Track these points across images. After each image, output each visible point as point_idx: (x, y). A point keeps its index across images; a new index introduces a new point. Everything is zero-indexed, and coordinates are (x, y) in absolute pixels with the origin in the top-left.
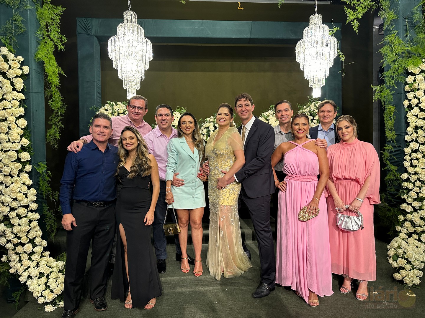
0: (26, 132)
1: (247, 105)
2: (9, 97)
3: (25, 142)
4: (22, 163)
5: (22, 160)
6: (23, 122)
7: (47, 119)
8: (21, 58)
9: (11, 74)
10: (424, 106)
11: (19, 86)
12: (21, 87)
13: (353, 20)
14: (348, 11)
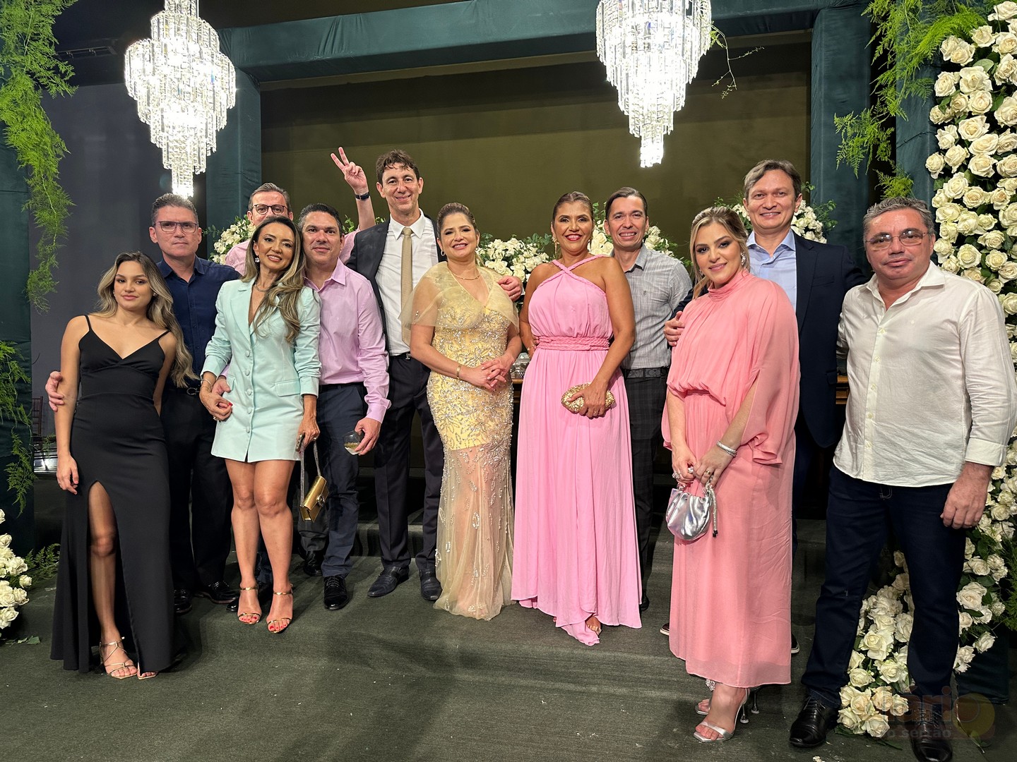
1: (408, 178)
10: (980, 166)
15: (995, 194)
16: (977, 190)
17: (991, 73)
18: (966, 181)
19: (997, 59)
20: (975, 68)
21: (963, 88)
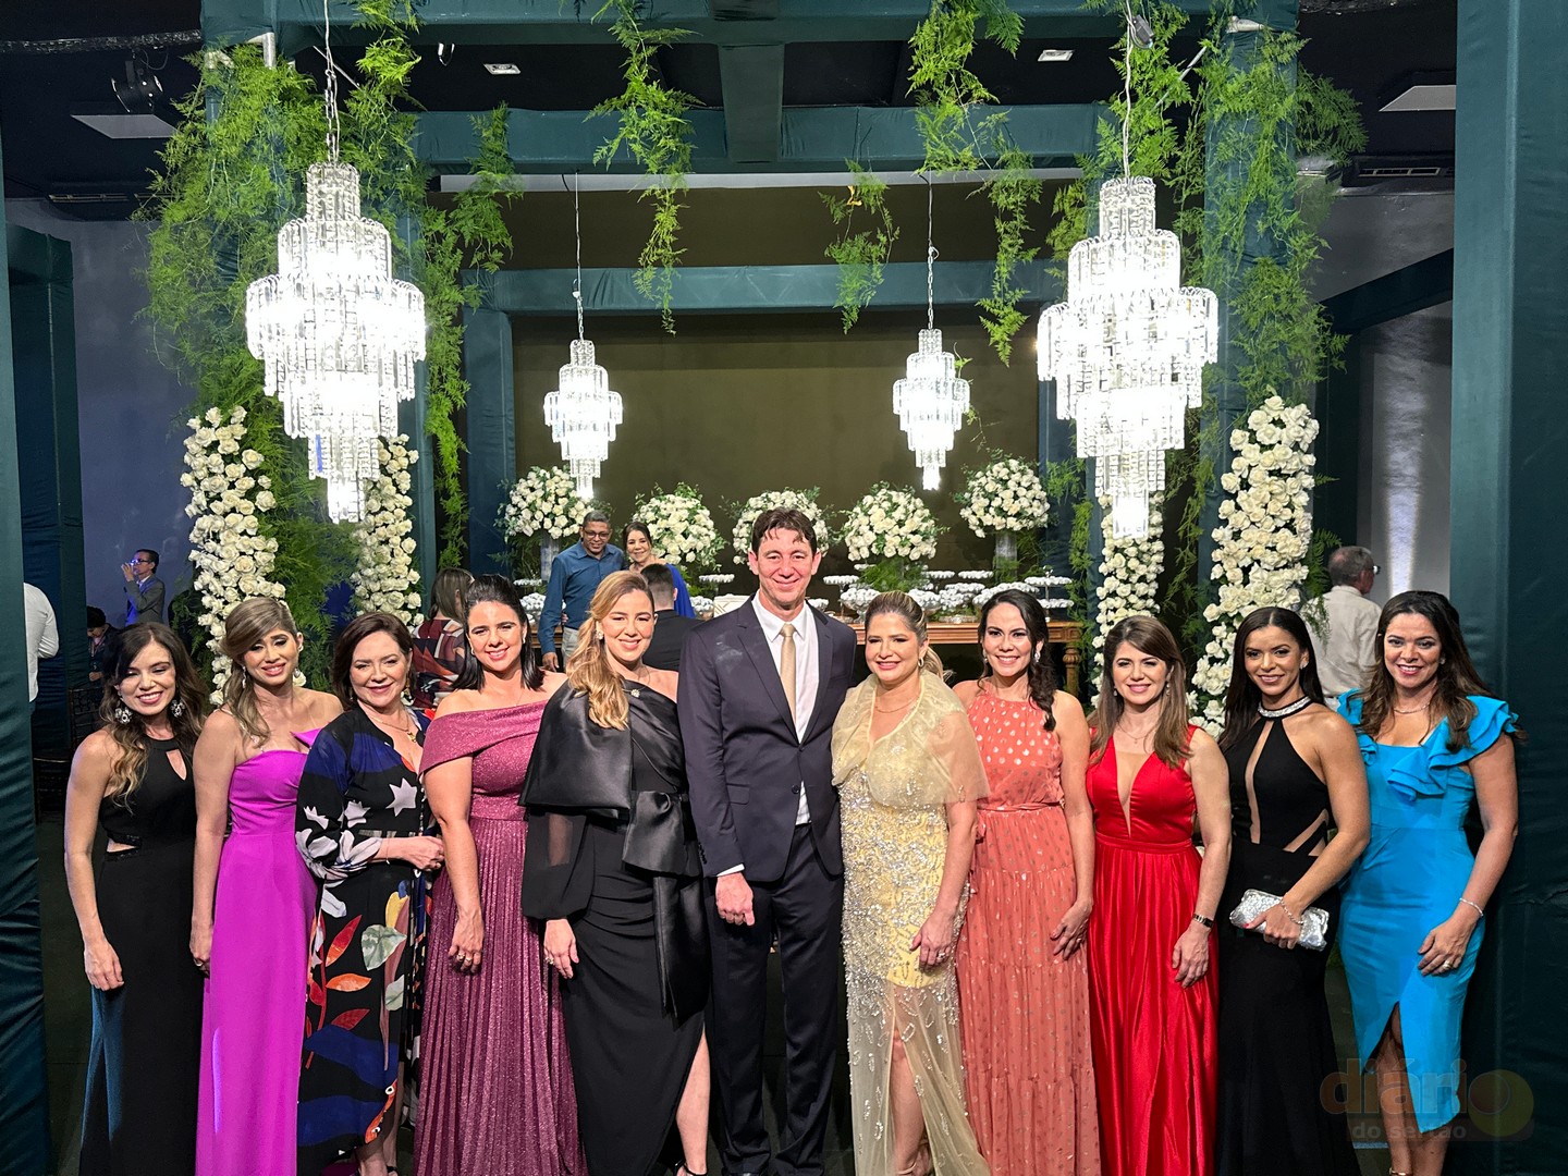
0: (416, 561)
1: (797, 554)
2: (390, 504)
3: (415, 576)
4: (410, 611)
5: (410, 606)
6: (410, 544)
7: (439, 531)
8: (405, 438)
9: (393, 467)
11: (406, 485)
12: (408, 487)
13: (997, 343)
14: (989, 325)
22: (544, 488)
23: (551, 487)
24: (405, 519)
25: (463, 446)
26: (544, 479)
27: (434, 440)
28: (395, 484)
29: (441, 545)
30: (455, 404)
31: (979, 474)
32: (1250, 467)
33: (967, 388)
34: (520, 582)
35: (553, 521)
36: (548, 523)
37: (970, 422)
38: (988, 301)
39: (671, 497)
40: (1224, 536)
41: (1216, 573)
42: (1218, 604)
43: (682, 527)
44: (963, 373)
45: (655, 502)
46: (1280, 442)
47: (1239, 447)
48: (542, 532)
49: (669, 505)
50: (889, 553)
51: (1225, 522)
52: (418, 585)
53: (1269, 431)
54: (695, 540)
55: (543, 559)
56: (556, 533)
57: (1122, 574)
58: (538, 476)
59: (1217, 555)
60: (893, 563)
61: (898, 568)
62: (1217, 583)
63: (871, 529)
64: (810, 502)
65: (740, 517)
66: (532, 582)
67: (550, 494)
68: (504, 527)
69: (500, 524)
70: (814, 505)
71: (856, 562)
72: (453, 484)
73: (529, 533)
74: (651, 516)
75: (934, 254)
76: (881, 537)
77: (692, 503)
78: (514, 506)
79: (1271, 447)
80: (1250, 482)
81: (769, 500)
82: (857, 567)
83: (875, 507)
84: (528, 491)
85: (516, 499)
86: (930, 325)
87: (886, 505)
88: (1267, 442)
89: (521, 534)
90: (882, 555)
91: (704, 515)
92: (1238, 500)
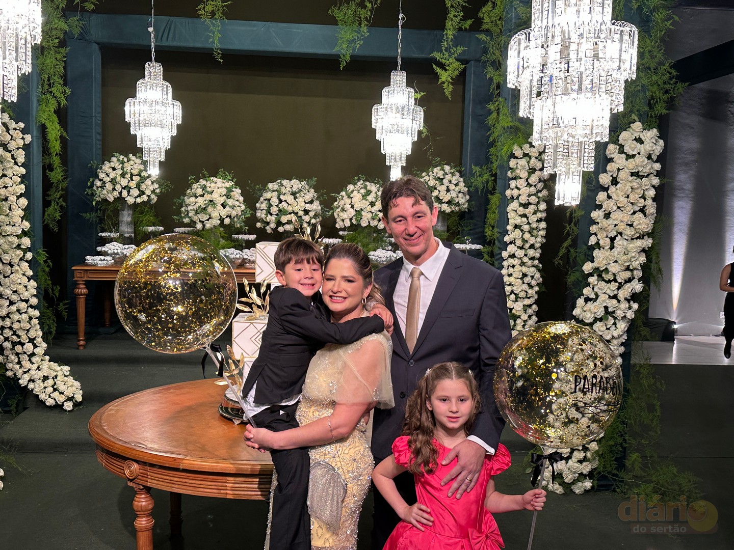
0: (28, 214)
2: (9, 173)
3: (26, 225)
4: (22, 250)
5: (23, 247)
6: (24, 202)
7: (45, 194)
8: (22, 125)
9: (12, 145)
10: (523, 199)
11: (21, 159)
12: (23, 161)
13: (443, 83)
14: (438, 70)
15: (527, 210)
16: (521, 208)
17: (528, 162)
18: (518, 204)
19: (530, 158)
20: (523, 160)
21: (519, 167)
22: (122, 168)
23: (128, 167)
24: (20, 183)
25: (65, 134)
26: (123, 163)
27: (43, 128)
28: (13, 157)
29: (46, 204)
30: (59, 103)
31: (424, 174)
32: (619, 170)
33: (422, 113)
34: (103, 234)
35: (129, 192)
36: (125, 193)
37: (423, 136)
38: (439, 54)
39: (215, 179)
40: (599, 216)
41: (592, 240)
42: (593, 262)
43: (222, 200)
44: (419, 102)
45: (202, 182)
46: (639, 154)
47: (612, 156)
48: (120, 200)
49: (213, 185)
50: (364, 224)
51: (600, 207)
52: (28, 231)
53: (633, 146)
54: (231, 210)
55: (120, 219)
56: (130, 200)
57: (519, 243)
58: (118, 160)
59: (593, 229)
60: (366, 231)
61: (369, 234)
62: (592, 248)
63: (352, 207)
64: (310, 187)
65: (261, 196)
66: (112, 235)
67: (127, 173)
68: (93, 195)
69: (90, 192)
70: (312, 190)
71: (341, 229)
72: (56, 161)
73: (111, 199)
74: (199, 191)
75: (403, 19)
76: (359, 213)
77: (229, 184)
78: (101, 180)
79: (633, 156)
80: (618, 180)
81: (282, 185)
82: (341, 233)
83: (356, 193)
84: (111, 170)
85: (102, 175)
86: (399, 68)
87: (363, 191)
88: (631, 153)
89: (105, 200)
90: (359, 225)
91: (237, 192)
92: (609, 192)
